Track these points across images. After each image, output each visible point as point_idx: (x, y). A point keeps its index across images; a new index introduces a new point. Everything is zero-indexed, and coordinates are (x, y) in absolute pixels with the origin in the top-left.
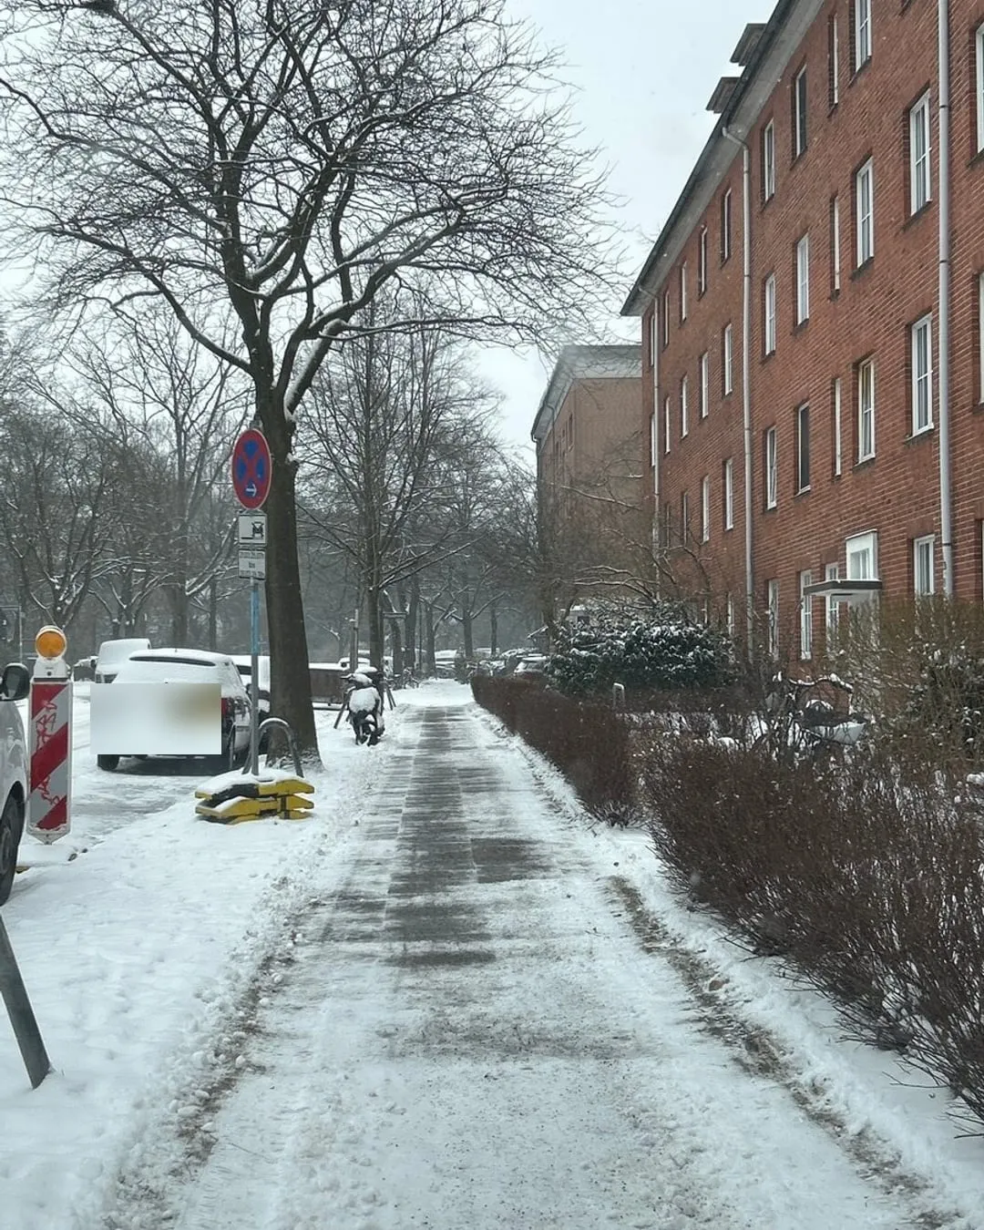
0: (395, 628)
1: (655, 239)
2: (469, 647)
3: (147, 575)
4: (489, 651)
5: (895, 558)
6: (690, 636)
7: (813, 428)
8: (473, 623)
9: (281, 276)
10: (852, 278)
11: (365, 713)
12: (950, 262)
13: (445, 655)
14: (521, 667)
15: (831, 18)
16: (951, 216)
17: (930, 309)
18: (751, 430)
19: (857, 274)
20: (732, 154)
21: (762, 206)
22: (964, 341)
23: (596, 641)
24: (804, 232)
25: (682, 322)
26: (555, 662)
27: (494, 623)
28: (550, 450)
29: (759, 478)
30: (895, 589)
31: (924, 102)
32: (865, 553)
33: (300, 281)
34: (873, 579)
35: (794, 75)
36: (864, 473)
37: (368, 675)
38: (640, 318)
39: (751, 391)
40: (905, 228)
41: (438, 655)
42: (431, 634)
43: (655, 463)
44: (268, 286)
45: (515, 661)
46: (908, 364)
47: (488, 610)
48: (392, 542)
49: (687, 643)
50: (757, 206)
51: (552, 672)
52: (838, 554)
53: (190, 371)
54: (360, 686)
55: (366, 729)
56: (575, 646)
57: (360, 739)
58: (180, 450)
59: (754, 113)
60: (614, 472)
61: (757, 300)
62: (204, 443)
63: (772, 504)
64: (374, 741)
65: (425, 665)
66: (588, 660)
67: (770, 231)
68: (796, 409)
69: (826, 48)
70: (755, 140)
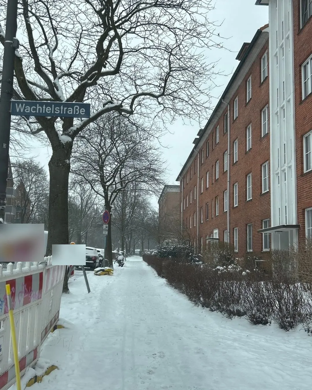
0: (127, 244)
1: (184, 165)
2: (143, 249)
3: (73, 231)
4: (147, 250)
5: (221, 234)
6: (185, 248)
7: (209, 208)
8: (144, 244)
9: (111, 182)
10: (215, 181)
11: (121, 260)
12: (229, 182)
13: (137, 251)
14: (153, 253)
15: (213, 133)
16: (230, 174)
17: (227, 189)
18: (199, 207)
19: (216, 181)
20: (196, 154)
21: (201, 164)
22: (232, 196)
23: (167, 248)
24: (208, 171)
25: (187, 184)
26: (159, 252)
27: (149, 243)
28: (161, 206)
29: (200, 217)
30: (221, 240)
31: (226, 152)
32: (217, 233)
33: (114, 183)
34: (217, 238)
35: (207, 142)
36: (217, 217)
37: (122, 253)
38: (179, 182)
39: (199, 200)
40: (223, 174)
41: (136, 250)
42: (134, 246)
43: (182, 211)
44: (108, 184)
45: (152, 252)
46: (224, 199)
47: (147, 240)
48: (127, 225)
49: (185, 249)
50: (200, 165)
51: (158, 254)
52: (212, 233)
53: (85, 187)
54: (120, 255)
55: (121, 264)
56: (163, 249)
57: (120, 266)
58: (82, 203)
59: (200, 147)
60: (174, 212)
61: (200, 182)
62: (87, 202)
63: (202, 222)
64: (122, 266)
65: (133, 252)
66: (165, 251)
67: (203, 170)
68: (206, 204)
69: (212, 138)
70: (200, 152)
